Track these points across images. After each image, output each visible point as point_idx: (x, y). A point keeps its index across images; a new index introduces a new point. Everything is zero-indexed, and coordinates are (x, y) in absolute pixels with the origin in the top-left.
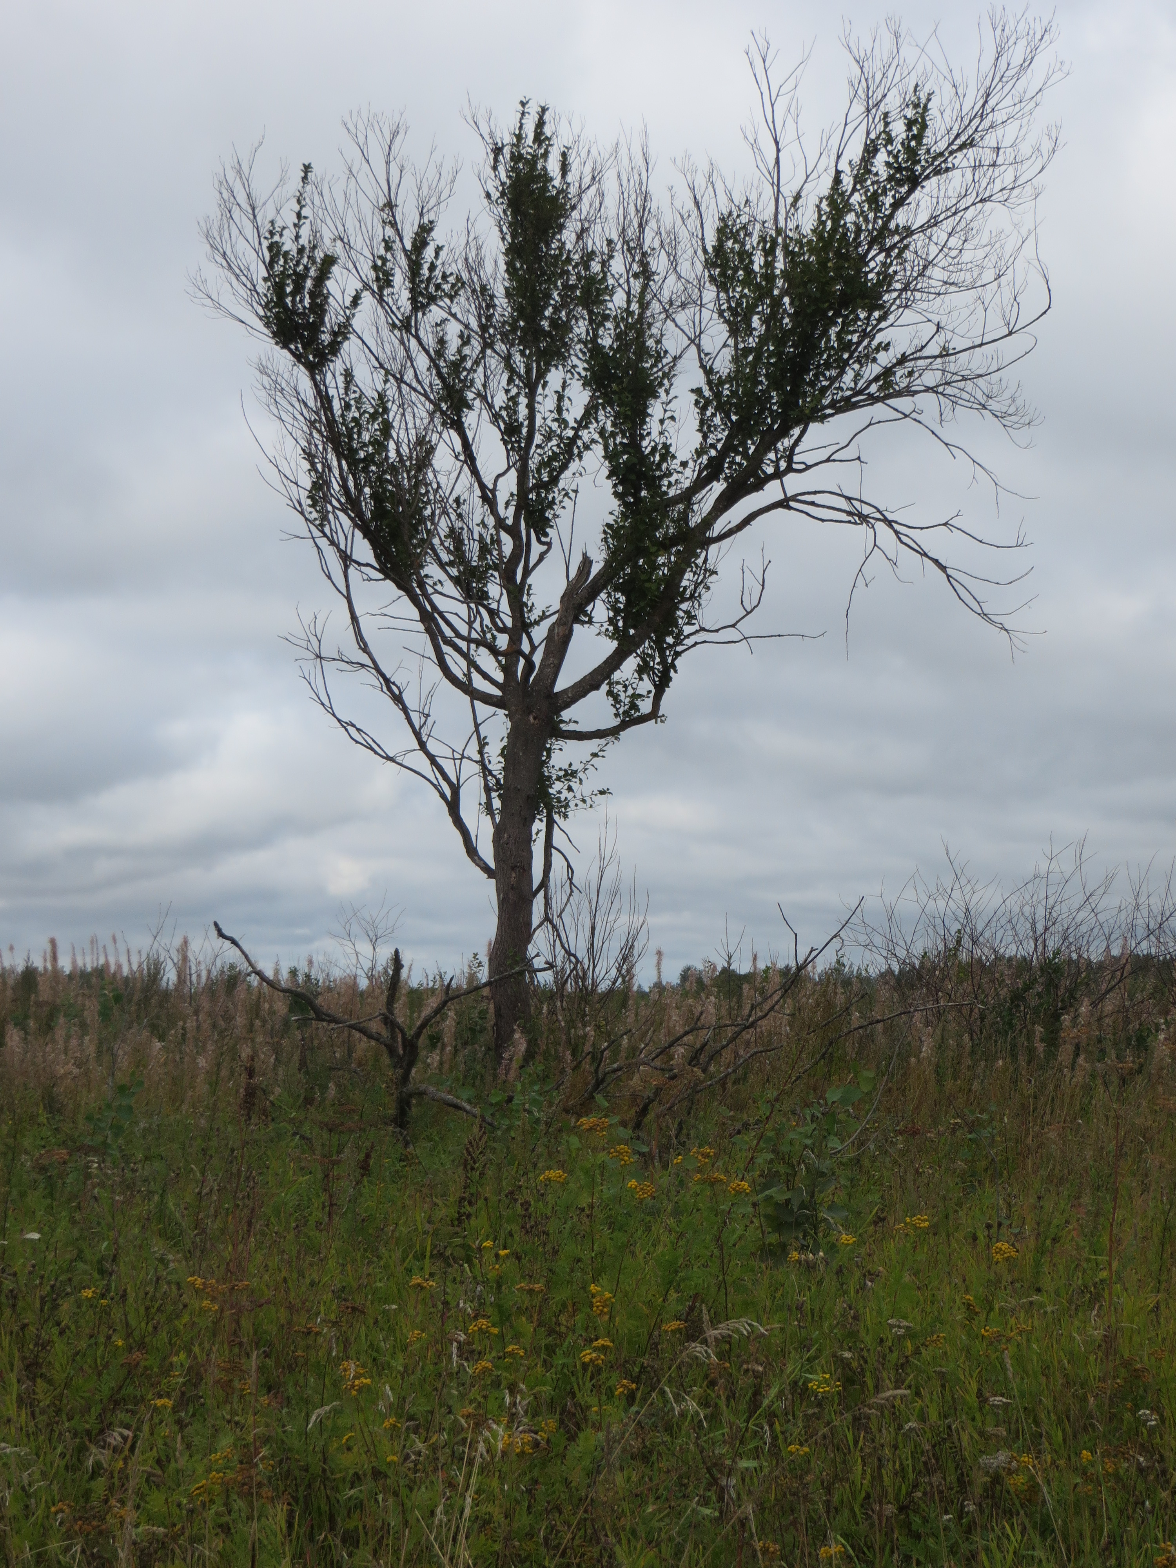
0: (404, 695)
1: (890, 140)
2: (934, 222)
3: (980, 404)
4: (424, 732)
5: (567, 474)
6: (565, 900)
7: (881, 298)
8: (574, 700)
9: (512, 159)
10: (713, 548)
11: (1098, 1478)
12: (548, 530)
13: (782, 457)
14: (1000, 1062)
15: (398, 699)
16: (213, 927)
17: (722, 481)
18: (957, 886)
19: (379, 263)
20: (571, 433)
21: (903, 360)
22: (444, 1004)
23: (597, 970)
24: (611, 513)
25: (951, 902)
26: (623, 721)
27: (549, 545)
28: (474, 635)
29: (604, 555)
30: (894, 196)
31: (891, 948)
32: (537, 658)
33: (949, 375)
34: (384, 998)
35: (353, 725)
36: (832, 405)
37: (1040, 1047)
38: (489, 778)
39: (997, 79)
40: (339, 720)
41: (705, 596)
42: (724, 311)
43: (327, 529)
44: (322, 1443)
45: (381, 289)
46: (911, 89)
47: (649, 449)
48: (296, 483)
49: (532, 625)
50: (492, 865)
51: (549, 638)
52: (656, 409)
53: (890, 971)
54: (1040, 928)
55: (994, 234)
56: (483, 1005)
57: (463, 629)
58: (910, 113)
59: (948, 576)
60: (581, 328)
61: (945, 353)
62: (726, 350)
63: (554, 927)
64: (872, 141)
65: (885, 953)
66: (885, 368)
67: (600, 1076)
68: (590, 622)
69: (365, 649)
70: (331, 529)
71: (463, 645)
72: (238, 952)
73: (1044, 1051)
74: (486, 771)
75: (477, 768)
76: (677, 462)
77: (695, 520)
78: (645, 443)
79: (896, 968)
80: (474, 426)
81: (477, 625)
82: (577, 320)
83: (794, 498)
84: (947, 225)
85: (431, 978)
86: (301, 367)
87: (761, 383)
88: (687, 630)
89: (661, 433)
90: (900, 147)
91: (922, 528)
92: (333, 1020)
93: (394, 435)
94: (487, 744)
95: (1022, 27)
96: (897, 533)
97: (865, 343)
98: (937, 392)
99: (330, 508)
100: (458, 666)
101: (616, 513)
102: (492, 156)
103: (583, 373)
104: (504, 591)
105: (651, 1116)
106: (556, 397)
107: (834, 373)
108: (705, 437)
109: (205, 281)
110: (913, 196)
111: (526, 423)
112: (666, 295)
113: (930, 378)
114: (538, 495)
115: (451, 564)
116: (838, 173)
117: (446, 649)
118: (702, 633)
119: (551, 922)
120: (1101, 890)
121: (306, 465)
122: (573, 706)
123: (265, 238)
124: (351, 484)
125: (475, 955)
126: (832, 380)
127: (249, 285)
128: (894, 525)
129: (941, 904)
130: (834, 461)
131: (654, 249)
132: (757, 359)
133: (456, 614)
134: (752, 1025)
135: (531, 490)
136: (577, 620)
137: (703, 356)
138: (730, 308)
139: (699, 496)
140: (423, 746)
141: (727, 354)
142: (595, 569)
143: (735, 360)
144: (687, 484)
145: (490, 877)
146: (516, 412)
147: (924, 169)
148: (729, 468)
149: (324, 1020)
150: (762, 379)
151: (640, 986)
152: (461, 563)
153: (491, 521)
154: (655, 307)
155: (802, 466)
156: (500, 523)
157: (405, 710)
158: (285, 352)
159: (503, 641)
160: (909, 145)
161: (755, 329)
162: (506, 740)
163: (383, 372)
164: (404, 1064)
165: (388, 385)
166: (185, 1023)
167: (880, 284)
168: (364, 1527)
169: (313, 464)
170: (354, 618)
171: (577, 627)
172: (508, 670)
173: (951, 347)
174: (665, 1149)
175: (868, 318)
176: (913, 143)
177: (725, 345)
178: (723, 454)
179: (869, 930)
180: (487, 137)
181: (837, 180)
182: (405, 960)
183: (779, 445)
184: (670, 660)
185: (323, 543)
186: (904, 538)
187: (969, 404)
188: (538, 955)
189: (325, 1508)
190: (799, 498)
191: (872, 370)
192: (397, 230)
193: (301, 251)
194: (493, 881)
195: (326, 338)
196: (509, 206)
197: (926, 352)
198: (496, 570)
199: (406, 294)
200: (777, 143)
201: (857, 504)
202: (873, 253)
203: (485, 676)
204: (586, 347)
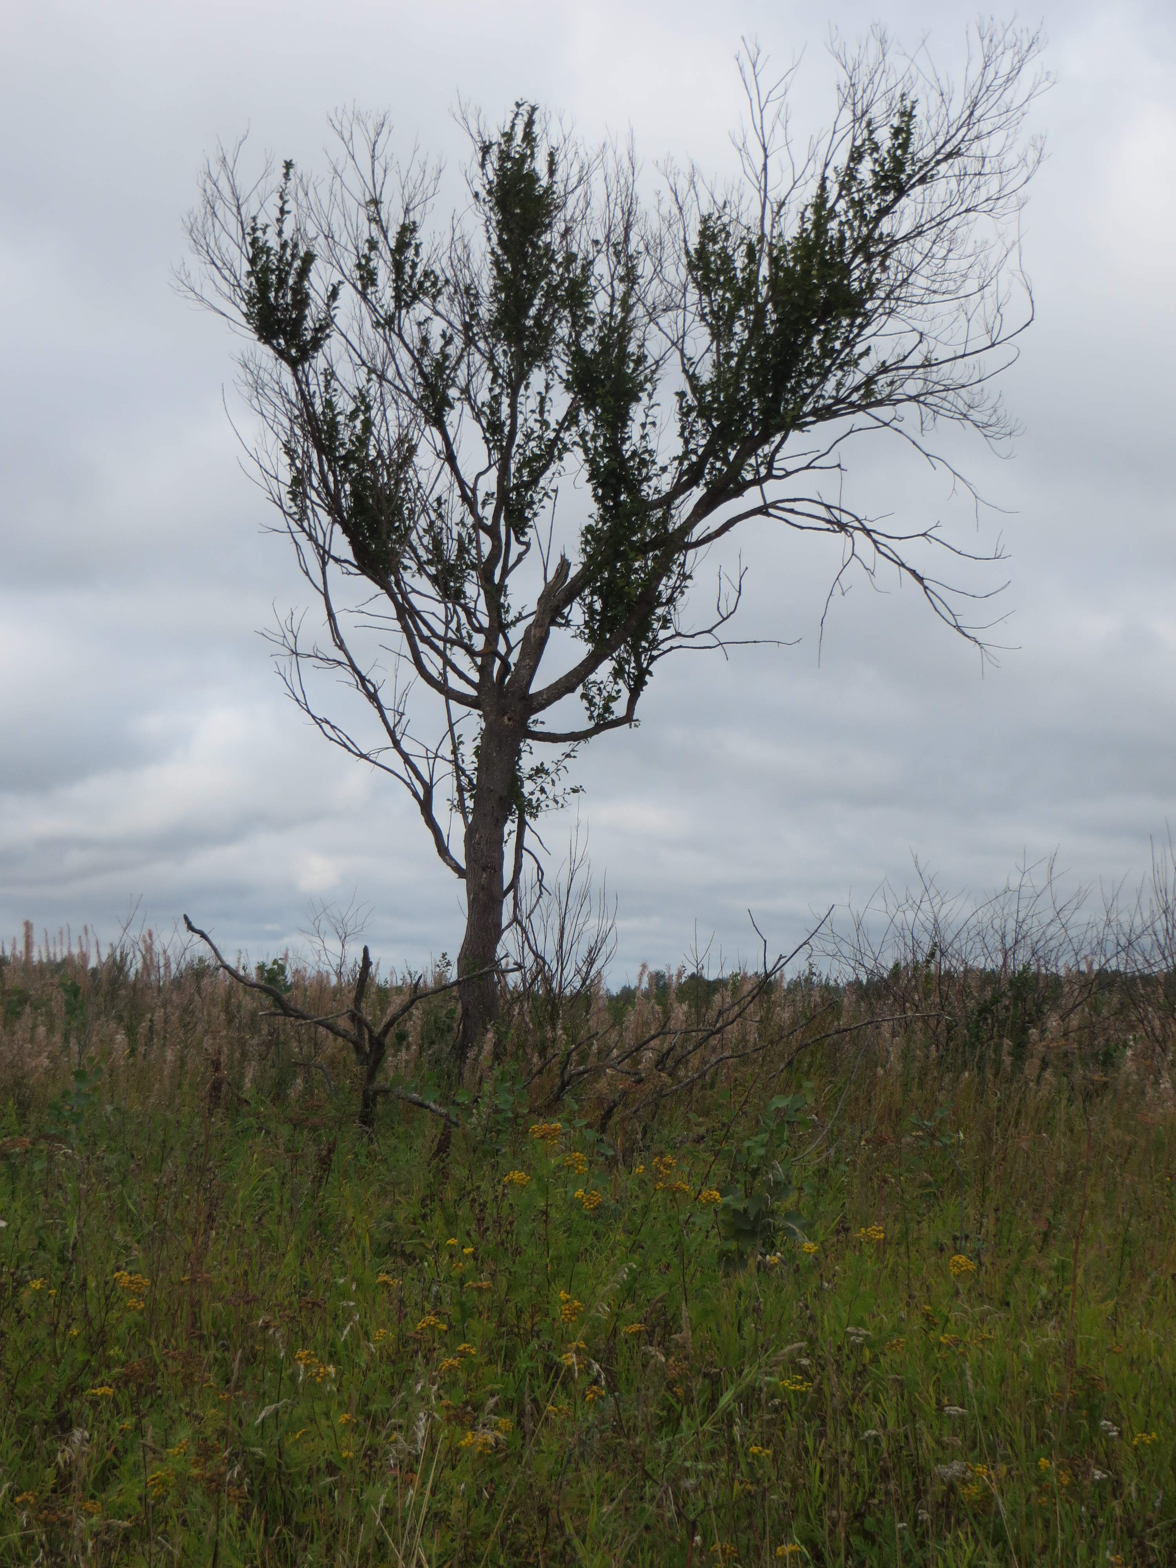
0: (379, 694)
1: (876, 148)
2: (918, 232)
3: (961, 414)
4: (398, 730)
5: (548, 474)
6: (534, 902)
7: (863, 306)
8: (549, 703)
9: (500, 159)
10: (691, 553)
11: (1052, 1491)
12: (527, 530)
13: (762, 463)
14: (967, 1074)
15: (373, 697)
16: (183, 921)
17: (701, 487)
18: (926, 898)
19: (363, 262)
20: (552, 435)
21: (884, 369)
22: (412, 1002)
23: (565, 972)
24: (590, 516)
25: (920, 914)
26: (597, 724)
27: (528, 545)
28: (450, 634)
29: (583, 559)
30: (879, 204)
31: (859, 957)
32: (513, 658)
33: (931, 384)
34: (353, 994)
35: (328, 722)
36: (815, 412)
37: (1008, 1060)
38: (463, 778)
39: (984, 89)
40: (314, 717)
41: (681, 601)
42: (706, 314)
43: (305, 524)
44: (278, 1438)
45: (365, 287)
46: (898, 97)
47: (629, 453)
48: (276, 478)
49: (508, 626)
50: (463, 864)
51: (526, 639)
52: (637, 411)
53: (858, 982)
54: (1009, 941)
55: (979, 244)
56: (451, 1005)
57: (440, 629)
58: (896, 121)
59: (926, 588)
60: (563, 330)
61: (927, 364)
62: (708, 355)
63: (524, 930)
64: (858, 148)
65: (853, 963)
66: (867, 375)
67: (566, 1078)
68: (567, 624)
69: (341, 646)
70: (310, 526)
71: (440, 644)
72: (208, 946)
73: (1012, 1064)
74: (459, 770)
75: (450, 768)
76: (657, 467)
77: (673, 526)
78: (625, 447)
79: (864, 979)
80: (455, 424)
81: (454, 625)
82: (560, 320)
83: (774, 505)
84: (931, 235)
85: (400, 976)
86: (284, 364)
87: (743, 389)
88: (662, 634)
89: (643, 437)
90: (886, 155)
91: (900, 538)
92: (300, 1016)
93: (375, 432)
94: (461, 743)
95: (1009, 36)
96: (875, 542)
97: (847, 350)
98: (918, 402)
99: (308, 502)
100: (433, 663)
101: (595, 517)
102: (480, 155)
103: (565, 377)
104: (482, 592)
105: (616, 1118)
106: (538, 399)
107: (815, 380)
108: (687, 442)
109: (188, 276)
110: (897, 205)
111: (508, 422)
112: (649, 301)
113: (912, 387)
114: (519, 494)
115: (430, 562)
116: (824, 179)
117: (422, 647)
118: (678, 638)
119: (520, 923)
120: (1073, 905)
121: (287, 460)
122: (548, 708)
123: (249, 234)
124: (331, 478)
125: (444, 955)
126: (813, 387)
127: (232, 280)
128: (873, 535)
129: (910, 915)
130: (814, 468)
131: (640, 253)
132: (740, 364)
133: (433, 614)
134: (719, 1031)
135: (512, 490)
136: (553, 622)
137: (685, 361)
138: (712, 311)
139: (677, 502)
140: (396, 744)
141: (710, 359)
142: (573, 572)
143: (717, 365)
144: (666, 488)
145: (460, 877)
146: (498, 411)
147: (910, 177)
148: (710, 473)
149: (291, 1016)
150: (745, 385)
151: (608, 990)
152: (439, 562)
153: (470, 520)
154: (639, 311)
155: (782, 473)
156: (479, 524)
157: (380, 708)
158: (267, 349)
159: (479, 641)
160: (895, 155)
161: (736, 334)
162: (479, 740)
163: (365, 369)
164: (371, 1061)
165: (371, 383)
166: (153, 1015)
167: (862, 291)
168: (318, 1521)
169: (293, 459)
170: (331, 615)
171: (553, 629)
172: (483, 670)
173: (933, 357)
174: (628, 1153)
175: (851, 325)
176: (899, 152)
177: (708, 350)
178: (703, 459)
179: (837, 939)
180: (476, 135)
181: (823, 187)
182: (373, 957)
183: (760, 452)
184: (645, 666)
185: (302, 538)
186: (882, 548)
187: (951, 414)
188: (506, 956)
189: (279, 1500)
190: (779, 505)
191: (856, 378)
192: (382, 227)
193: (284, 246)
194: (464, 881)
195: (308, 336)
196: (497, 204)
197: (906, 363)
198: (473, 569)
199: (390, 292)
200: (765, 149)
201: (836, 512)
202: (857, 261)
203: (461, 675)
204: (569, 349)
